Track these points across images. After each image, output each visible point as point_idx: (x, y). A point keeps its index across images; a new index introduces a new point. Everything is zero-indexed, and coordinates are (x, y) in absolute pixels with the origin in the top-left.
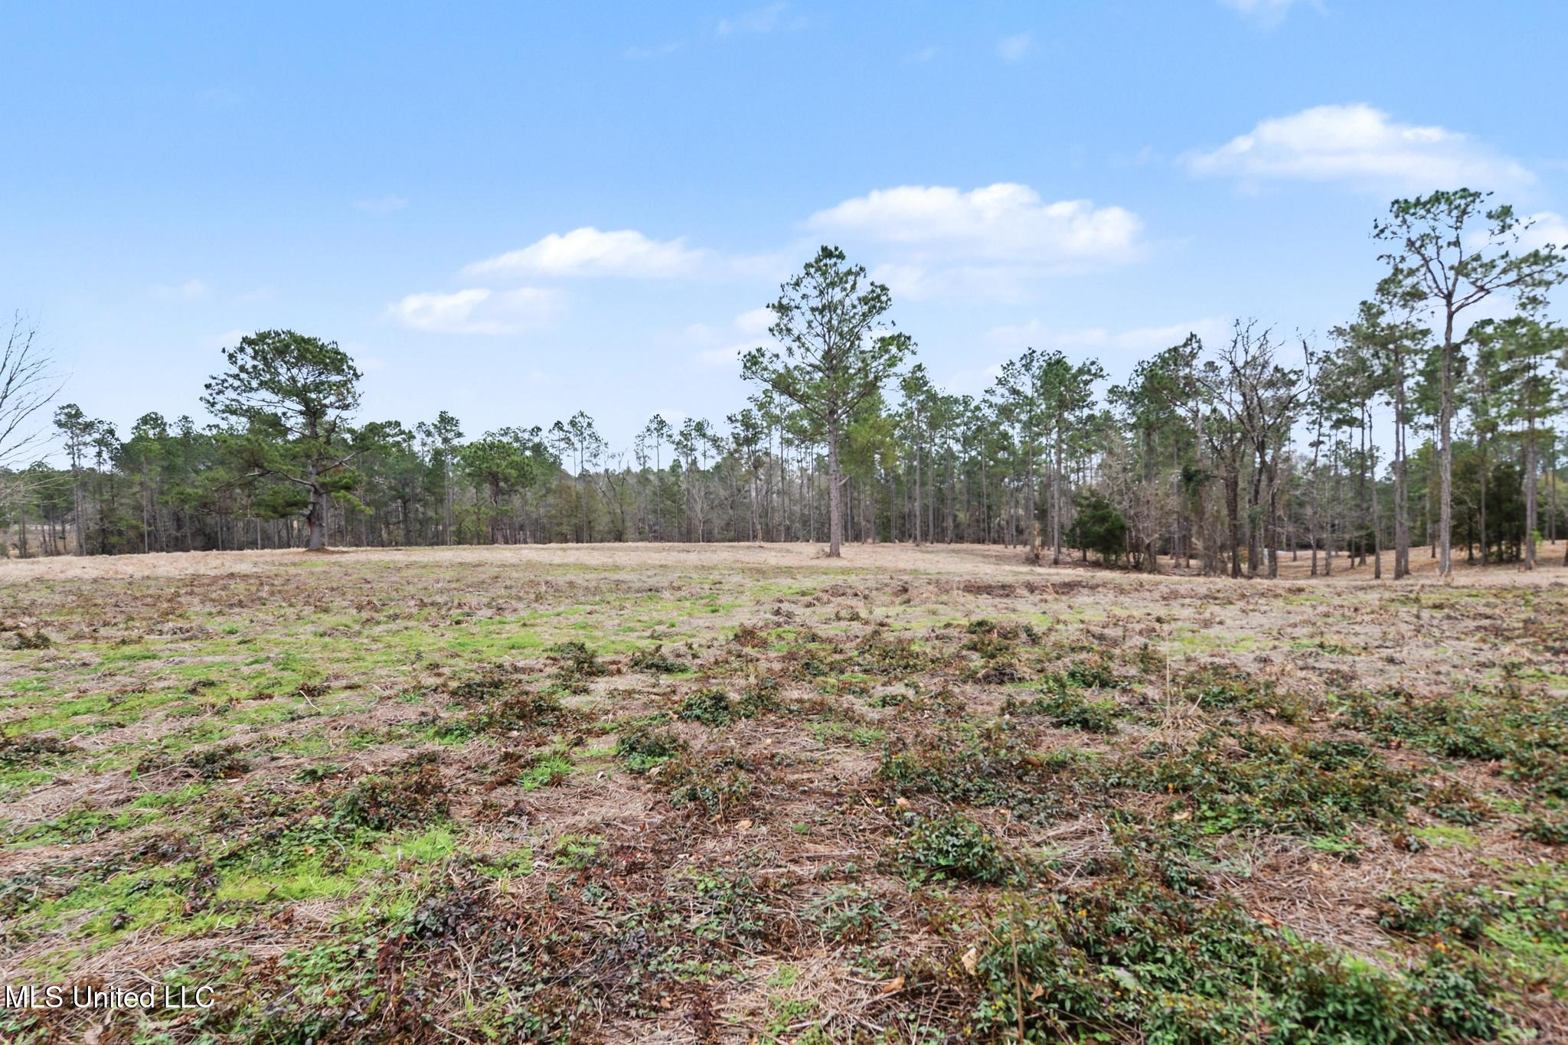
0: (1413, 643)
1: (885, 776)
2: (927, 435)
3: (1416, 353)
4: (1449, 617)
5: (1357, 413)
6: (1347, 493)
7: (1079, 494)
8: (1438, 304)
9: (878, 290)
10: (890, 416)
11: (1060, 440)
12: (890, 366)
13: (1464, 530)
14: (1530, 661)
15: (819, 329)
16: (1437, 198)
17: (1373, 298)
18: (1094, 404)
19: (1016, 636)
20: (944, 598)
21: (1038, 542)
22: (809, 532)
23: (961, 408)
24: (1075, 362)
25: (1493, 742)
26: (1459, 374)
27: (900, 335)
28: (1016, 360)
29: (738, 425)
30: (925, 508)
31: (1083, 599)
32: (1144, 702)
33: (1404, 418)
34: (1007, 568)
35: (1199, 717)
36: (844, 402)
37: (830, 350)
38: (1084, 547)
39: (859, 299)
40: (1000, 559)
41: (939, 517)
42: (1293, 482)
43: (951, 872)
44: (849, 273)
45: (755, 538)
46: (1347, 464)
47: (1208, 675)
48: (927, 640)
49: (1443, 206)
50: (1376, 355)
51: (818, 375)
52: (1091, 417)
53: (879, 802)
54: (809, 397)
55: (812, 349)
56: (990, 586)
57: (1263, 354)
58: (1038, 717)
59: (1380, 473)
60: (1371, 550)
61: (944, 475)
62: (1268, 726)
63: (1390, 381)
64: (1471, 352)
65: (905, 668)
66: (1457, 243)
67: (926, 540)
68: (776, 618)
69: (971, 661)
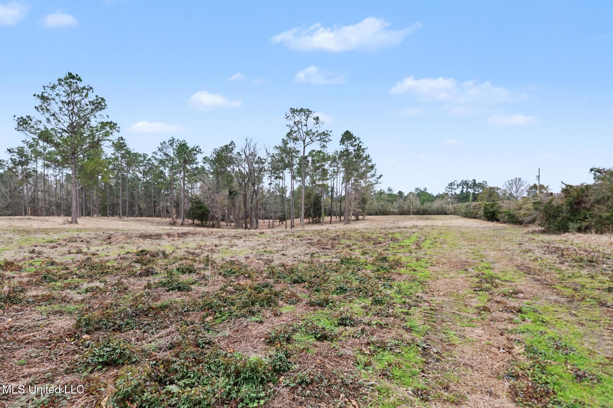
0: (290, 248)
1: (78, 326)
2: (126, 169)
3: (297, 157)
4: (301, 240)
5: (281, 175)
6: (279, 201)
7: (192, 198)
8: (301, 142)
9: (100, 100)
10: (107, 158)
11: (185, 176)
12: (106, 136)
13: (308, 213)
14: (317, 252)
15: (67, 112)
16: (302, 110)
17: (285, 138)
18: (198, 163)
19: (158, 255)
20: (129, 241)
21: (175, 216)
22: (61, 211)
23: (142, 159)
24: (190, 145)
25: (304, 278)
26: (307, 166)
27: (111, 122)
28: (167, 141)
29: (15, 154)
30: (125, 201)
31: (189, 239)
32: (204, 277)
33: (293, 178)
34: (161, 227)
35: (222, 280)
36: (81, 149)
37: (72, 123)
38: (193, 219)
39: (89, 102)
40: (159, 223)
41: (132, 205)
42: (264, 196)
43: (105, 364)
44: (84, 88)
45: (26, 214)
46: (279, 192)
47: (228, 265)
48: (116, 260)
49: (303, 113)
50: (286, 157)
51: (65, 135)
52: (197, 168)
53: (72, 339)
54: (59, 144)
55: (62, 121)
56: (151, 235)
57: (255, 152)
58: (160, 288)
59: (288, 194)
60: (285, 220)
61: (134, 187)
62: (245, 281)
63: (290, 165)
64: (310, 159)
65: (102, 274)
66: (306, 125)
67: (125, 216)
68: (31, 255)
69: (135, 267)
